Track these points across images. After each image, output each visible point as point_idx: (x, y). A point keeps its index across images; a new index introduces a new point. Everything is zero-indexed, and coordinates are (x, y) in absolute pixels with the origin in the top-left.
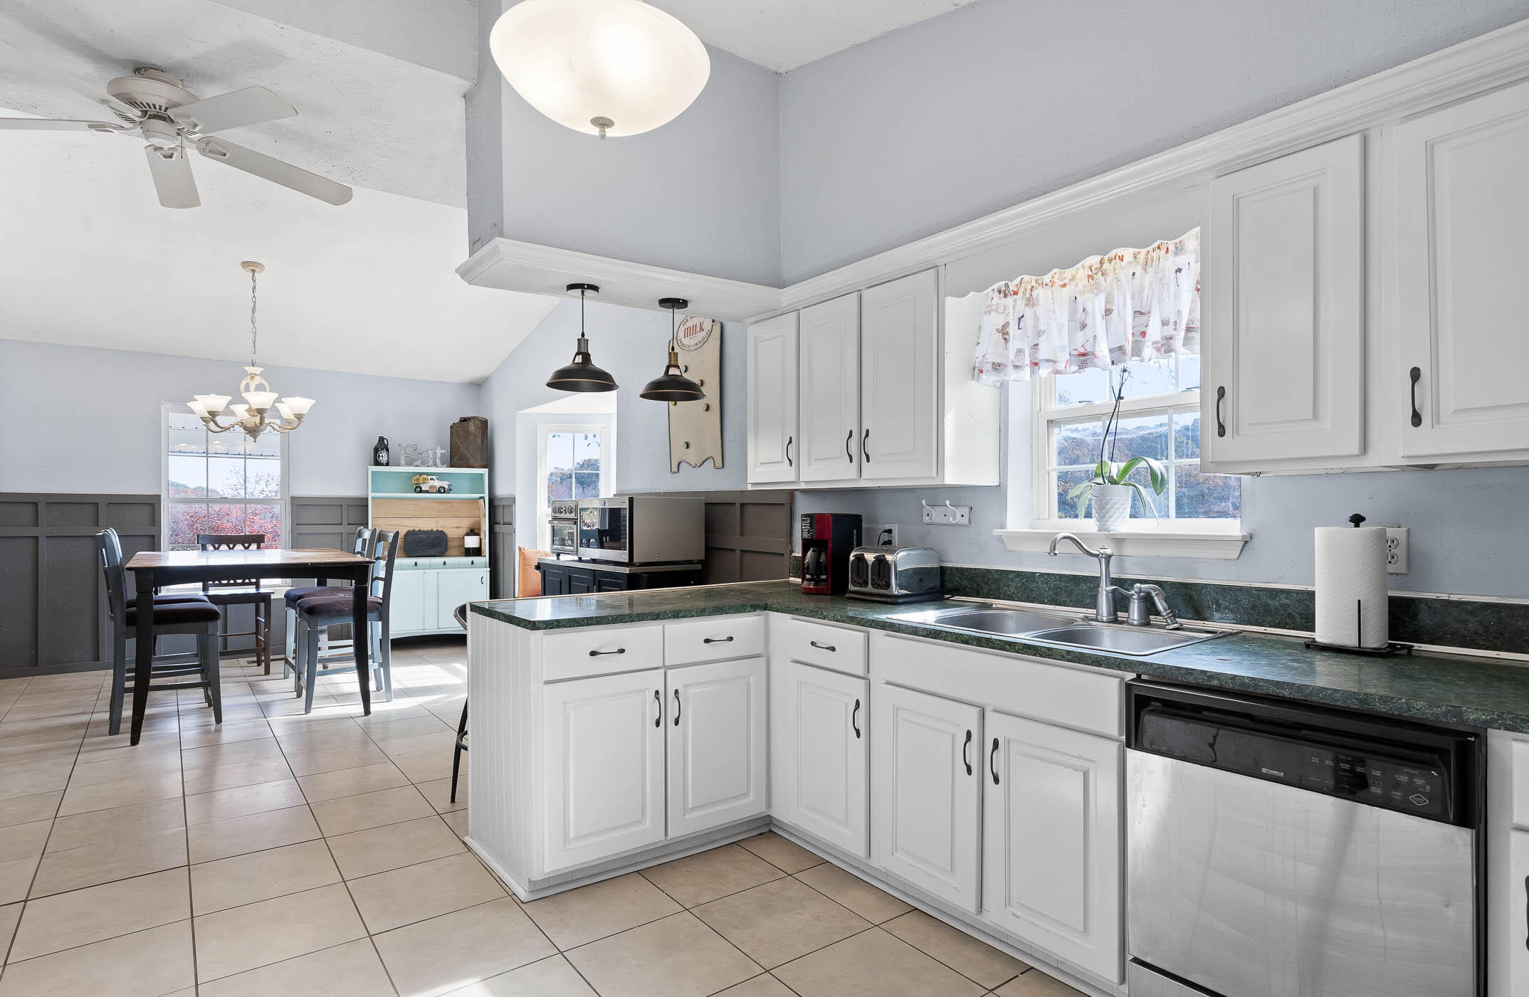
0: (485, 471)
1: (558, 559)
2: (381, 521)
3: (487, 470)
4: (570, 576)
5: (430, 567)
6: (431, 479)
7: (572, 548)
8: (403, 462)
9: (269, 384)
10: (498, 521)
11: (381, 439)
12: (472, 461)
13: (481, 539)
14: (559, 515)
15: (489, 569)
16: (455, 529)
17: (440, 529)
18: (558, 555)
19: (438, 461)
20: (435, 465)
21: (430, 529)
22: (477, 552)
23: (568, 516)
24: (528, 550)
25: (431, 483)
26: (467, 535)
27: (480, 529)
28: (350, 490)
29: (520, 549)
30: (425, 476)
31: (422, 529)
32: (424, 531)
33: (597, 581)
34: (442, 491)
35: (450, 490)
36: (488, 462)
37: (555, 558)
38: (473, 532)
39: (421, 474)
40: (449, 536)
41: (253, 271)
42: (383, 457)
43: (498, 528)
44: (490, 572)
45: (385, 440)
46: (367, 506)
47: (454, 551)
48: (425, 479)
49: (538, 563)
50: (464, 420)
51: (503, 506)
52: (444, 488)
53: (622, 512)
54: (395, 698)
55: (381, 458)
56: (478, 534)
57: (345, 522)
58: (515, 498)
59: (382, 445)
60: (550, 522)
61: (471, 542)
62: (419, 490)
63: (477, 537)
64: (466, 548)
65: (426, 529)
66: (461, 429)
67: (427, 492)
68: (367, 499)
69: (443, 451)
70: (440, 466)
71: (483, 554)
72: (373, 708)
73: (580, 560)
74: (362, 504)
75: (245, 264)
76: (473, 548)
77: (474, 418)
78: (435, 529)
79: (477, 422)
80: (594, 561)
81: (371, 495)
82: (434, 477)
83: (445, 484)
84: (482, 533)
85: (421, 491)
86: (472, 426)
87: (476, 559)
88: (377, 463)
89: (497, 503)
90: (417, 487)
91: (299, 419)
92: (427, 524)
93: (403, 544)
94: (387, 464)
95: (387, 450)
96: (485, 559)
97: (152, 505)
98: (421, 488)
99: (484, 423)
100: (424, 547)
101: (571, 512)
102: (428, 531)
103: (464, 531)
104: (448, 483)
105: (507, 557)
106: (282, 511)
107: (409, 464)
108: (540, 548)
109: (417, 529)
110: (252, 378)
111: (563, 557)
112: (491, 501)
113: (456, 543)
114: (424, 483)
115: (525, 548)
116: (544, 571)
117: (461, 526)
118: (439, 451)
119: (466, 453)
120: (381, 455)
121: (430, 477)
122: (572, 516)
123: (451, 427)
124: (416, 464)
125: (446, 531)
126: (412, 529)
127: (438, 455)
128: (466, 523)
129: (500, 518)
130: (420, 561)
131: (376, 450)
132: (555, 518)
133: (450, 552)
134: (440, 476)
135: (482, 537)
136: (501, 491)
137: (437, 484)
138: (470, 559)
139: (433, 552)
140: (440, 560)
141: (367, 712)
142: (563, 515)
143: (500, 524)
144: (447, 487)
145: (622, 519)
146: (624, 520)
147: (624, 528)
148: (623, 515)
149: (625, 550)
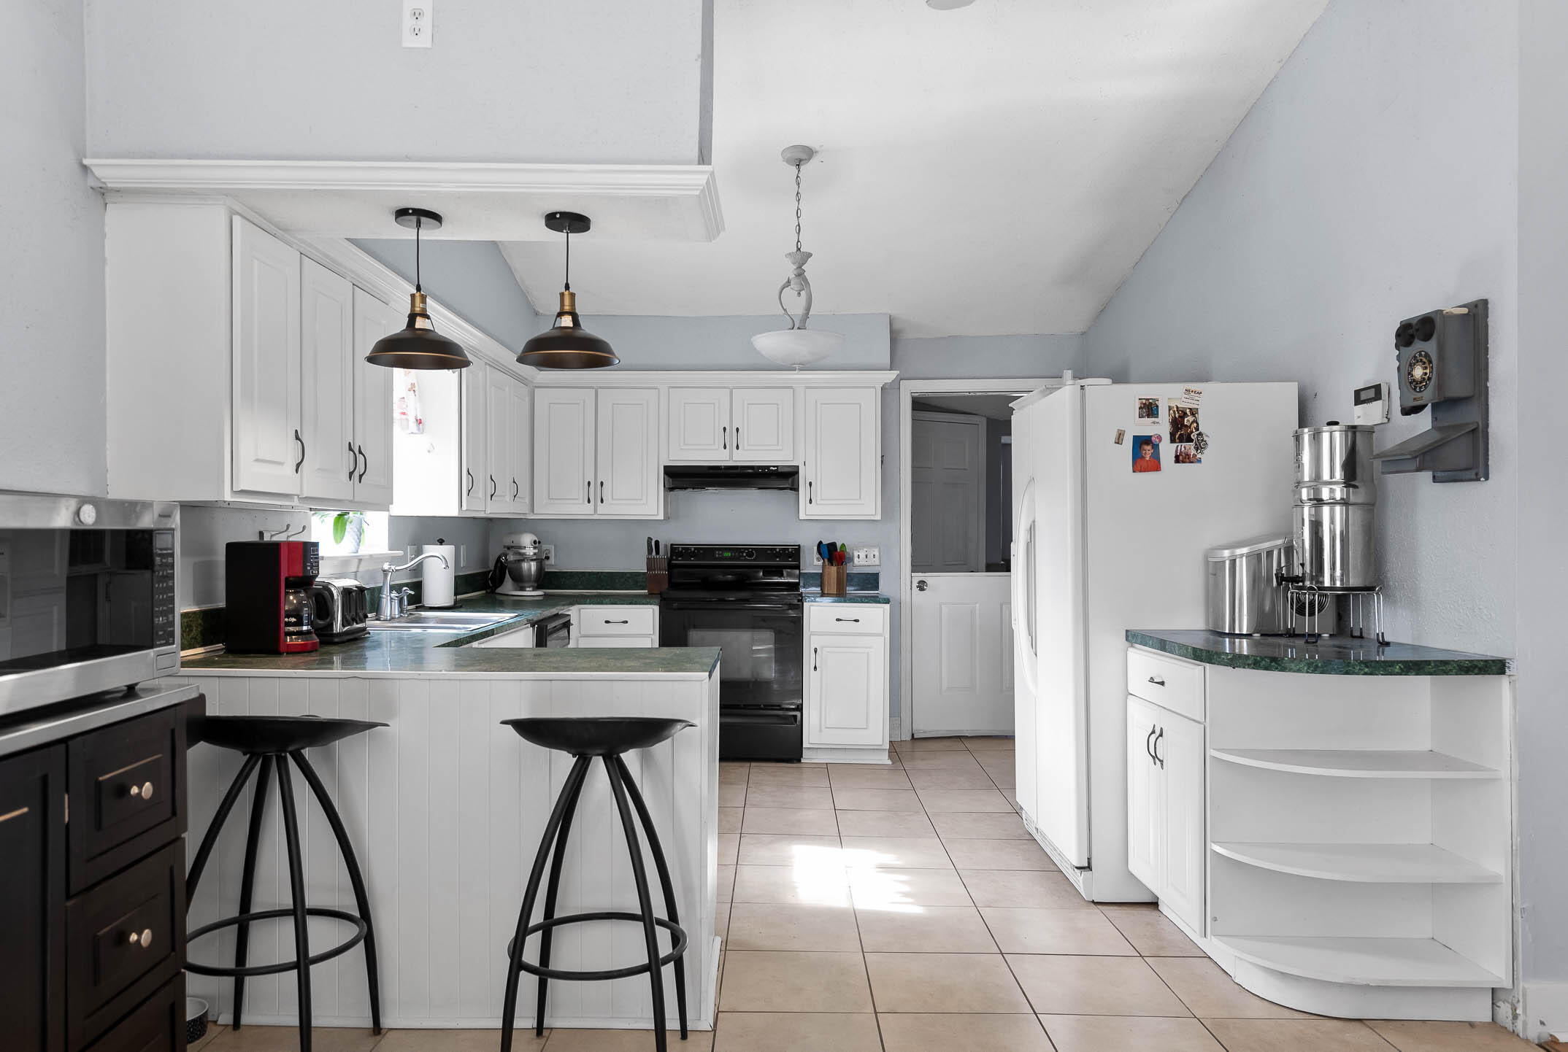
53: (160, 543)
145: (158, 559)
146: (165, 563)
147: (165, 585)
148: (161, 549)
149: (169, 644)
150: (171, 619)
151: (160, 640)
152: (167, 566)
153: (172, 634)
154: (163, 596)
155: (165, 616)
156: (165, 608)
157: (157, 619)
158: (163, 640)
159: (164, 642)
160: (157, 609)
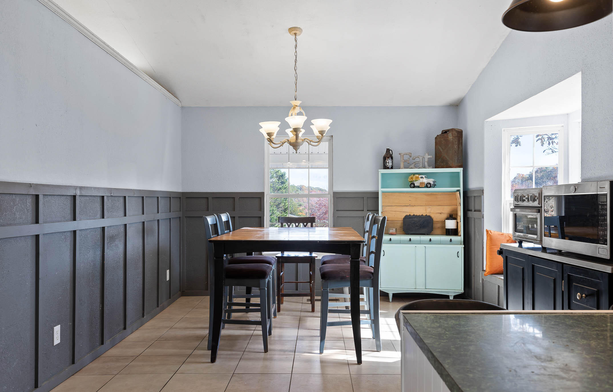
0: (460, 170)
1: (520, 246)
2: (387, 209)
3: (462, 169)
4: (533, 266)
5: (420, 242)
6: (421, 178)
7: (535, 237)
8: (402, 165)
9: (305, 111)
10: (470, 209)
11: (388, 150)
12: (450, 163)
13: (457, 222)
14: (521, 203)
15: (463, 246)
16: (439, 215)
17: (428, 214)
18: (520, 243)
19: (426, 164)
20: (424, 167)
21: (421, 214)
22: (454, 232)
23: (531, 204)
24: (494, 231)
25: (421, 180)
26: (448, 219)
27: (457, 214)
28: (368, 187)
29: (487, 231)
30: (417, 175)
31: (415, 214)
32: (416, 216)
33: (565, 275)
34: (429, 186)
35: (434, 186)
36: (463, 163)
37: (517, 245)
38: (452, 216)
39: (414, 174)
40: (435, 219)
41: (295, 34)
42: (389, 163)
43: (470, 214)
44: (464, 248)
45: (391, 151)
46: (378, 198)
47: (438, 231)
48: (418, 178)
49: (501, 249)
50: (445, 132)
51: (475, 197)
52: (430, 184)
53: (601, 200)
54: (382, 350)
55: (387, 164)
56: (455, 219)
57: (365, 209)
58: (483, 190)
59: (388, 155)
60: (512, 210)
61: (450, 224)
62: (412, 185)
63: (456, 221)
64: (446, 229)
65: (418, 214)
66: (442, 139)
67: (418, 187)
68: (378, 193)
69: (430, 157)
70: (428, 167)
71: (459, 234)
72: (363, 359)
73: (544, 250)
74: (375, 196)
75: (291, 30)
76: (452, 229)
77: (452, 130)
78: (424, 214)
79: (454, 132)
80: (560, 253)
81: (380, 190)
82: (424, 176)
83: (431, 181)
84: (459, 218)
85: (414, 187)
86: (450, 136)
87: (454, 238)
88: (385, 167)
89: (469, 195)
90: (411, 184)
91: (322, 135)
92: (419, 211)
93: (402, 225)
94: (392, 168)
95: (392, 158)
96: (460, 238)
97: (260, 198)
98: (414, 184)
99: (460, 133)
100: (417, 228)
101: (534, 200)
102: (419, 216)
103: (445, 216)
104: (433, 180)
105: (477, 236)
106: (328, 201)
107: (405, 167)
108: (504, 231)
109: (412, 214)
110: (294, 108)
111: (525, 245)
112: (465, 193)
113: (439, 225)
114: (416, 181)
115: (492, 231)
116: (507, 257)
117: (443, 212)
118: (427, 157)
119: (446, 156)
120: (387, 161)
121: (420, 176)
122: (536, 204)
123: (436, 138)
124: (410, 167)
125: (433, 216)
126: (408, 214)
127: (426, 160)
128: (447, 210)
129: (472, 207)
130: (414, 238)
131: (385, 158)
132: (516, 207)
133: (435, 231)
134: (428, 175)
135: (459, 221)
136: (473, 185)
137: (425, 181)
138: (448, 238)
139: (422, 231)
140: (426, 238)
141: (359, 361)
142: (525, 204)
143: (471, 211)
144: (432, 183)
145: (600, 207)
146: (603, 208)
147: (603, 218)
148: (601, 202)
149: (605, 245)
150: (606, 234)
151: (601, 242)
152: (604, 210)
153: (606, 241)
154: (602, 223)
155: (603, 232)
156: (603, 228)
157: (599, 232)
158: (602, 242)
159: (603, 243)
160: (600, 228)
